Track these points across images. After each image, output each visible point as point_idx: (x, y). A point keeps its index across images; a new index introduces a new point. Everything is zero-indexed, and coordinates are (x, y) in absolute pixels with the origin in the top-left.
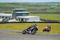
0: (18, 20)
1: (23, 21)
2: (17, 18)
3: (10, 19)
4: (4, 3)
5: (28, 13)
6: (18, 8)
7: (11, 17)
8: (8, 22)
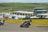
0: (38, 16)
2: (37, 15)
3: (32, 16)
4: (27, 3)
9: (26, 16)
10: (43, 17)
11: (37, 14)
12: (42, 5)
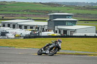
0: (58, 32)
1: (66, 33)
2: (56, 29)
3: (43, 31)
5: (76, 21)
6: (59, 12)
7: (46, 28)
8: (40, 35)
9: (31, 32)
10: (69, 33)
11: (56, 27)
12: (67, 6)
